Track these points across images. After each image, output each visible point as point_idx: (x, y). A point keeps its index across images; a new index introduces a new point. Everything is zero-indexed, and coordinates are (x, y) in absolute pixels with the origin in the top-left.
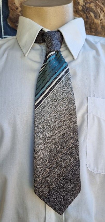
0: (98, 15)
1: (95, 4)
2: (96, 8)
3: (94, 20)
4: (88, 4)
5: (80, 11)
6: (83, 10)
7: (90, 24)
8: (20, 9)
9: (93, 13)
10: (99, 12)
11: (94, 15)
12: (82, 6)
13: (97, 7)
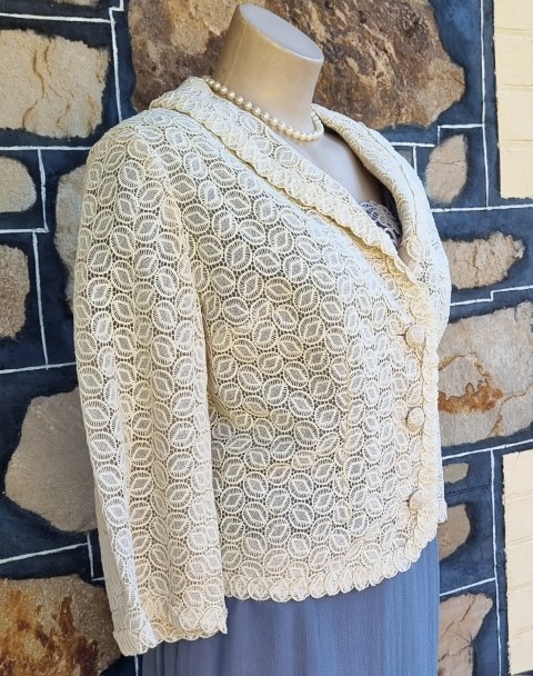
0: (371, 62)
1: (360, 35)
2: (364, 44)
3: (358, 78)
4: (341, 36)
7: (348, 91)
8: (160, 69)
9: (356, 60)
10: (373, 54)
11: (359, 65)
12: (322, 43)
13: (367, 42)
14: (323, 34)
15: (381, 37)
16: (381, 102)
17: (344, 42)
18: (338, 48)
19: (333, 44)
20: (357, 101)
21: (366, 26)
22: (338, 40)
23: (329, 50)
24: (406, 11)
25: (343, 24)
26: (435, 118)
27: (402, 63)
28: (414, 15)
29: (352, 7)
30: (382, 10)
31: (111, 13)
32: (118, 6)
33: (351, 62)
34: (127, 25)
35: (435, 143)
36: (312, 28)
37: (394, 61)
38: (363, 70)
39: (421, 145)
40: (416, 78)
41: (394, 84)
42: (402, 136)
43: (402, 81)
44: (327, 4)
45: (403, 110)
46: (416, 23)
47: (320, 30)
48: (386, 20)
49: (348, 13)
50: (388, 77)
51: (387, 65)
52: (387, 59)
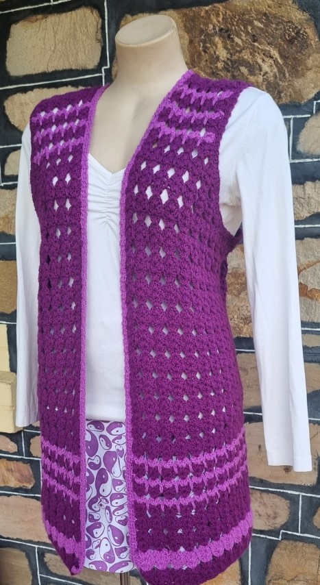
0: (258, 67)
1: (251, 50)
3: (247, 78)
4: (237, 54)
5: (220, 70)
6: (226, 69)
9: (246, 67)
10: (260, 61)
11: (249, 70)
12: (224, 61)
13: (257, 54)
14: (225, 55)
15: (268, 48)
17: (239, 57)
18: (233, 62)
19: (231, 61)
21: (256, 44)
22: (235, 57)
23: (228, 64)
24: (289, 26)
25: (239, 46)
26: (312, 96)
27: (285, 63)
28: (296, 27)
29: (247, 33)
30: (270, 31)
31: (103, 70)
32: (106, 65)
33: (244, 70)
34: (111, 75)
35: (311, 113)
36: (217, 53)
37: (278, 62)
38: (252, 73)
39: (298, 116)
40: (297, 71)
41: (275, 77)
43: (284, 75)
44: (229, 36)
45: (282, 95)
46: (298, 33)
47: (223, 54)
48: (273, 36)
49: (244, 38)
50: (272, 74)
51: (271, 66)
52: (273, 62)
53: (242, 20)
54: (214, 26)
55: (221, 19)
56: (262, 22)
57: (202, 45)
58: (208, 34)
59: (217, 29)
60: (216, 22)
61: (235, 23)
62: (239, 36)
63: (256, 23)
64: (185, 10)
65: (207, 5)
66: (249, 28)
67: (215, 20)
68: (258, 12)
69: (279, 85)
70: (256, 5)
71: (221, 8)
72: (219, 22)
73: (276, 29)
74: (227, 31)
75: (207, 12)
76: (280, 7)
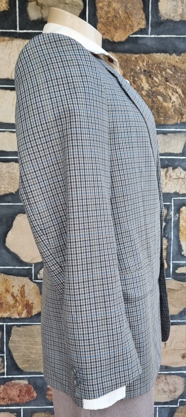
14: (147, 87)
15: (175, 87)
16: (173, 113)
17: (157, 90)
18: (153, 92)
19: (151, 91)
20: (162, 113)
21: (168, 83)
22: (154, 89)
23: (149, 93)
25: (157, 83)
29: (162, 76)
30: (176, 76)
33: (160, 98)
36: (142, 85)
37: (181, 96)
38: (165, 100)
41: (180, 105)
42: (183, 126)
44: (150, 76)
45: (184, 116)
47: (146, 86)
48: (178, 80)
49: (160, 79)
50: (178, 103)
51: (177, 98)
52: (178, 96)
53: (159, 67)
54: (140, 68)
55: (145, 64)
56: (172, 71)
57: (132, 78)
58: (136, 72)
59: (142, 70)
60: (142, 65)
61: (154, 68)
62: (157, 77)
63: (168, 71)
64: (121, 55)
65: (136, 53)
66: (164, 73)
67: (141, 64)
68: (169, 64)
69: (181, 110)
70: (168, 60)
71: (146, 58)
72: (144, 66)
73: (181, 77)
74: (149, 72)
75: (136, 58)
76: (183, 63)
